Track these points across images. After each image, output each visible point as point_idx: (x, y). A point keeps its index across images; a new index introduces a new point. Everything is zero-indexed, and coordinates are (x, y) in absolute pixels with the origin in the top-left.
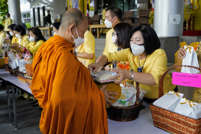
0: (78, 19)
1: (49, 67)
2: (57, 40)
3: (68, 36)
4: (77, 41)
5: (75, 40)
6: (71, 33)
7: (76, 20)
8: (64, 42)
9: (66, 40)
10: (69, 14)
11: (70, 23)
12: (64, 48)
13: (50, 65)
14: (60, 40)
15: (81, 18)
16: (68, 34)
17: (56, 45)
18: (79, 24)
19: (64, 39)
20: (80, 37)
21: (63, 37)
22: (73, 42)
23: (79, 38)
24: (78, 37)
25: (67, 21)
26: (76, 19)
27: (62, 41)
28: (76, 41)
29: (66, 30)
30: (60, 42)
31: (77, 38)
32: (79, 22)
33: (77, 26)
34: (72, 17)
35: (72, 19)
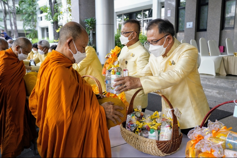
0: (76, 32)
1: (42, 83)
2: (54, 55)
3: (65, 52)
5: (74, 55)
6: (68, 47)
8: (60, 58)
10: (66, 28)
11: (67, 37)
13: (42, 82)
15: (79, 31)
16: (66, 49)
18: (77, 38)
19: (62, 55)
22: (72, 58)
24: (78, 52)
25: (64, 35)
26: (73, 33)
27: (58, 56)
28: (75, 57)
29: (64, 44)
31: (76, 53)
32: (77, 35)
33: (74, 41)
34: (69, 30)
35: (69, 33)
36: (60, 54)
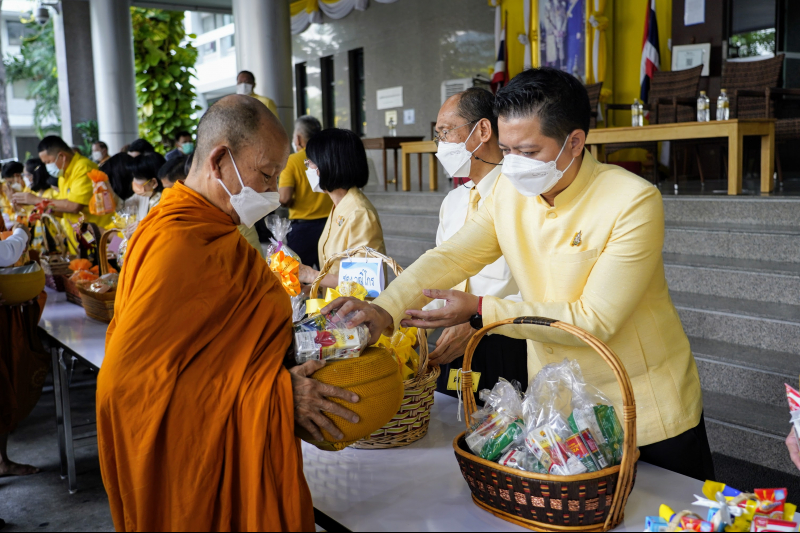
0: (239, 128)
2: (173, 196)
3: (208, 187)
4: (240, 200)
5: (232, 197)
6: (213, 174)
7: (229, 132)
9: (201, 198)
10: (213, 113)
11: (212, 141)
12: (178, 219)
14: (182, 197)
15: (248, 123)
16: (210, 178)
17: (161, 210)
18: (242, 145)
19: (196, 196)
20: (248, 188)
21: (197, 189)
22: (229, 207)
23: (246, 192)
24: (244, 188)
25: (205, 136)
26: (232, 128)
27: (186, 201)
28: (236, 202)
29: (205, 164)
30: (178, 202)
31: (238, 192)
32: (243, 136)
33: (235, 153)
34: (220, 121)
35: (219, 129)
36: (192, 193)
